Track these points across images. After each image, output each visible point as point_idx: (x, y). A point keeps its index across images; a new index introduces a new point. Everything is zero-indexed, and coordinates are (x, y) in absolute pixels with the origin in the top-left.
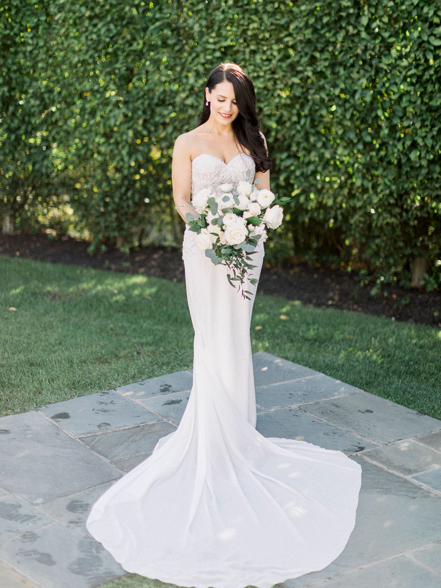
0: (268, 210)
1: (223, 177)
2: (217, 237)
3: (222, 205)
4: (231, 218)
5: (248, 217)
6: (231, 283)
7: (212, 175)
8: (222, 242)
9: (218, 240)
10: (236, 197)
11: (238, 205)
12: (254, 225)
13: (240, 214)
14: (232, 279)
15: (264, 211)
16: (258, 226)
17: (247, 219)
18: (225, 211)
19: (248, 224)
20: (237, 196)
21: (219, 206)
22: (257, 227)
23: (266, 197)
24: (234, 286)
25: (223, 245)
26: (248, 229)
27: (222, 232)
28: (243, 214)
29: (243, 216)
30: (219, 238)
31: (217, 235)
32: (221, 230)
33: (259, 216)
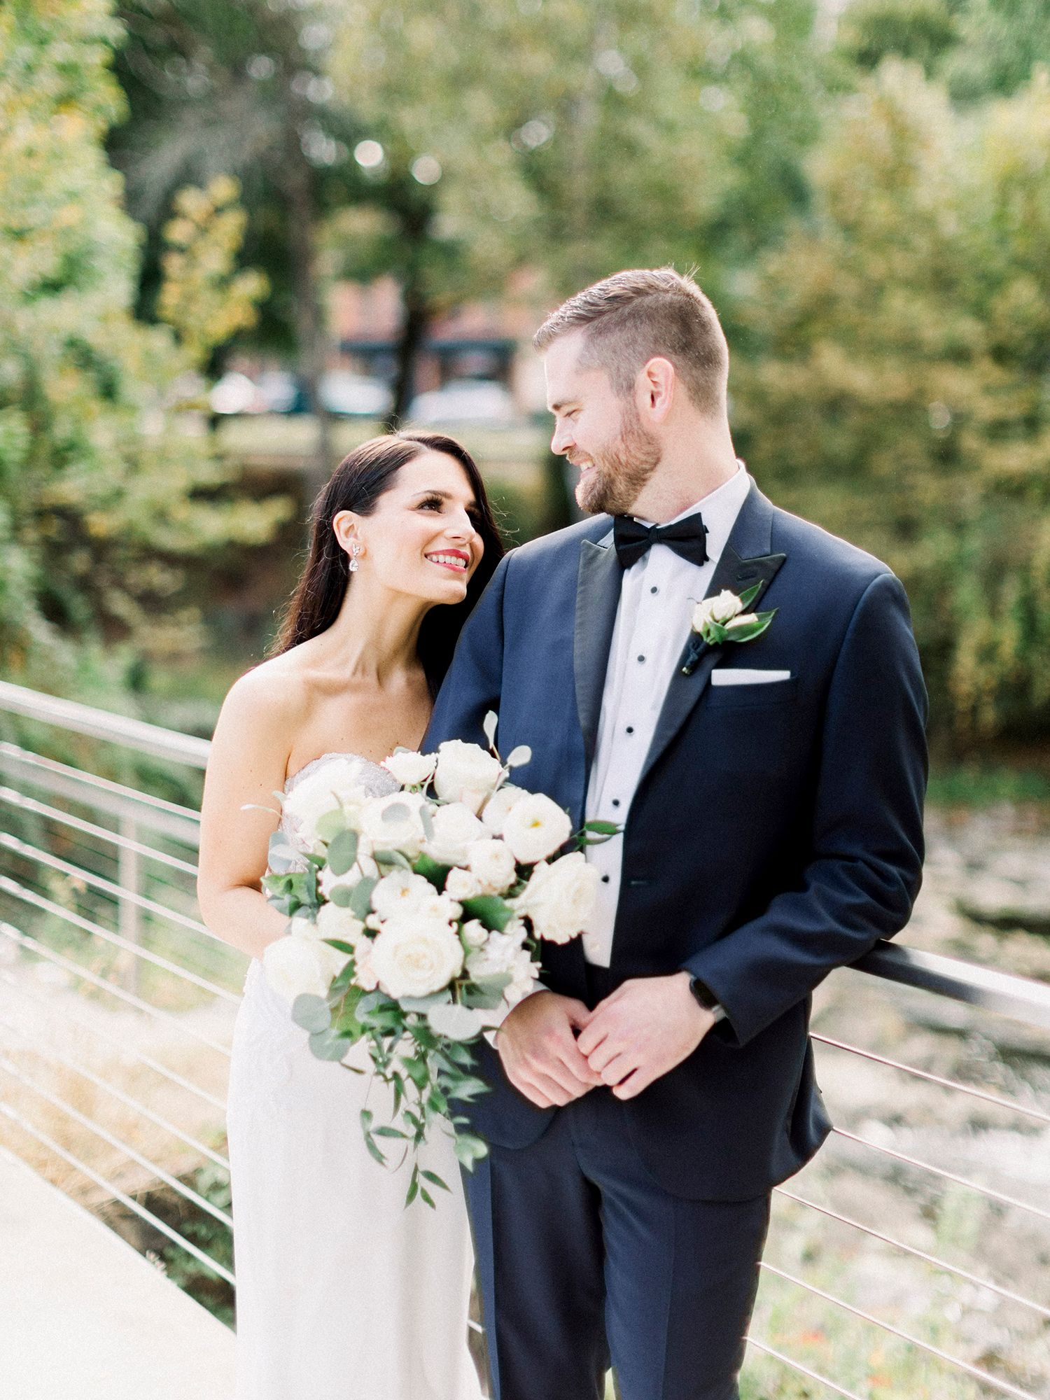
0: (541, 870)
2: (347, 958)
3: (373, 835)
4: (404, 892)
5: (464, 893)
6: (371, 1147)
8: (364, 980)
9: (349, 971)
12: (488, 926)
13: (438, 877)
14: (383, 1132)
15: (524, 871)
16: (500, 930)
17: (462, 903)
18: (384, 861)
19: (466, 917)
22: (495, 934)
23: (537, 823)
24: (380, 1158)
25: (365, 992)
26: (460, 937)
27: (369, 942)
28: (447, 881)
29: (447, 887)
30: (352, 963)
31: (346, 948)
32: (364, 933)
33: (504, 893)
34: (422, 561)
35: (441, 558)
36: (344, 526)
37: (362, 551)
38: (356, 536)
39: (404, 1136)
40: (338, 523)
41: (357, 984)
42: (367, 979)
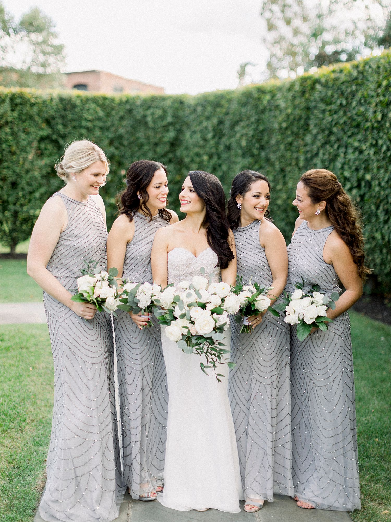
0: (227, 298)
1: (193, 268)
3: (187, 301)
4: (197, 311)
5: (211, 309)
7: (184, 266)
10: (197, 292)
11: (201, 299)
12: (218, 314)
13: (204, 306)
14: (206, 367)
16: (222, 314)
17: (211, 311)
18: (189, 306)
19: (213, 313)
20: (199, 291)
21: (184, 302)
22: (220, 315)
23: (223, 289)
25: (193, 336)
26: (213, 318)
27: (192, 325)
28: (206, 307)
29: (207, 308)
30: (189, 330)
31: (187, 327)
32: (190, 323)
33: (220, 306)
39: (211, 367)
41: (191, 335)
42: (193, 333)
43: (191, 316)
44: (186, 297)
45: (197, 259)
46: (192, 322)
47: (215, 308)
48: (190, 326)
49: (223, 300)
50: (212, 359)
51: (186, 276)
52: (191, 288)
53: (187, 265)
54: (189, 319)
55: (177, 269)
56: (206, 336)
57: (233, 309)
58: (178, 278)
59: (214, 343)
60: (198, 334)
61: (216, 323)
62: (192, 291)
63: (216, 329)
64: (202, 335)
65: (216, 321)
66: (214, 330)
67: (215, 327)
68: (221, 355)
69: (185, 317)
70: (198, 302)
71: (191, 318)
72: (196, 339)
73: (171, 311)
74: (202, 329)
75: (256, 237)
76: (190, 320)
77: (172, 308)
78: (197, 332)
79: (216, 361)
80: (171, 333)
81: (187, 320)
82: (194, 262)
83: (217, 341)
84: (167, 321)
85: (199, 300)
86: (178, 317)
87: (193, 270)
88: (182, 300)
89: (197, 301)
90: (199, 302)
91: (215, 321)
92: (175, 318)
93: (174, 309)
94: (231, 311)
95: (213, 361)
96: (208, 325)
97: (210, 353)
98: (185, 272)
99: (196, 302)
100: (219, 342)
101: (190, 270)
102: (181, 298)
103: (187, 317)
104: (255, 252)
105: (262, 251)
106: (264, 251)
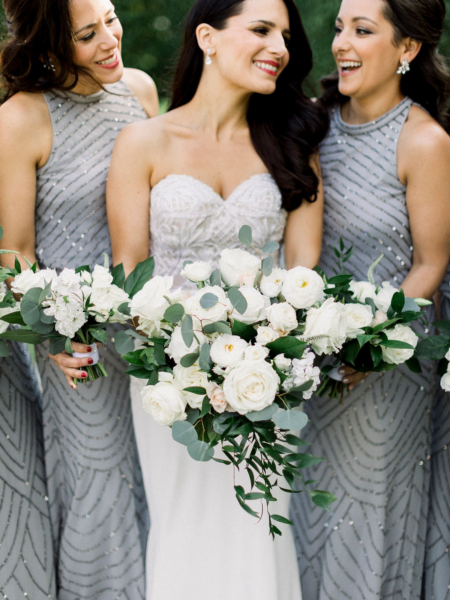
0: (312, 313)
1: (216, 228)
2: (203, 396)
4: (229, 347)
5: (269, 340)
7: (191, 224)
8: (216, 406)
9: (207, 404)
10: (233, 292)
11: (241, 312)
12: (289, 356)
13: (249, 333)
16: (299, 357)
17: (268, 346)
18: (211, 331)
19: (273, 354)
22: (296, 360)
23: (304, 285)
24: (252, 512)
25: (218, 414)
26: (274, 367)
27: (215, 384)
28: (256, 334)
29: (257, 338)
30: (207, 399)
31: (200, 391)
32: (209, 379)
33: (293, 333)
34: (250, 64)
35: (263, 65)
36: (204, 32)
37: (213, 52)
38: (210, 41)
39: (260, 497)
40: (199, 31)
41: (213, 410)
42: (219, 406)
43: (215, 360)
44: (199, 307)
45: (227, 204)
46: (217, 379)
47: (282, 338)
48: (209, 386)
49: (301, 315)
50: (265, 478)
51: (197, 249)
52: (215, 281)
53: (200, 221)
54: (208, 367)
55: (173, 230)
56: (253, 419)
57: (329, 342)
58: (178, 252)
59: (274, 438)
60: (230, 411)
61: (282, 382)
62: (217, 291)
63: (282, 397)
64: (242, 413)
65: (283, 378)
66: (277, 400)
67: (281, 390)
68: (294, 471)
69: (197, 362)
70: (233, 321)
71: (213, 365)
72: (226, 423)
73: (161, 343)
74: (242, 398)
75: (389, 155)
76: (211, 372)
77: (164, 333)
78: (228, 405)
79: (276, 483)
80: (158, 404)
81: (202, 370)
82: (218, 212)
83: (282, 430)
84: (149, 369)
85: (236, 316)
86: (177, 361)
87: (216, 232)
88: (189, 317)
89: (230, 317)
90: (235, 321)
91: (280, 374)
92: (170, 364)
93: (166, 337)
94: (326, 345)
95: (267, 482)
96: (260, 387)
97: (260, 463)
98: (193, 238)
99: (228, 320)
100: (288, 433)
101: (210, 232)
102: (187, 311)
103: (201, 364)
104: (382, 194)
105: (399, 195)
106: (404, 193)
